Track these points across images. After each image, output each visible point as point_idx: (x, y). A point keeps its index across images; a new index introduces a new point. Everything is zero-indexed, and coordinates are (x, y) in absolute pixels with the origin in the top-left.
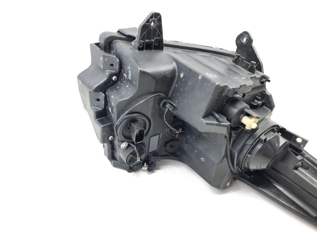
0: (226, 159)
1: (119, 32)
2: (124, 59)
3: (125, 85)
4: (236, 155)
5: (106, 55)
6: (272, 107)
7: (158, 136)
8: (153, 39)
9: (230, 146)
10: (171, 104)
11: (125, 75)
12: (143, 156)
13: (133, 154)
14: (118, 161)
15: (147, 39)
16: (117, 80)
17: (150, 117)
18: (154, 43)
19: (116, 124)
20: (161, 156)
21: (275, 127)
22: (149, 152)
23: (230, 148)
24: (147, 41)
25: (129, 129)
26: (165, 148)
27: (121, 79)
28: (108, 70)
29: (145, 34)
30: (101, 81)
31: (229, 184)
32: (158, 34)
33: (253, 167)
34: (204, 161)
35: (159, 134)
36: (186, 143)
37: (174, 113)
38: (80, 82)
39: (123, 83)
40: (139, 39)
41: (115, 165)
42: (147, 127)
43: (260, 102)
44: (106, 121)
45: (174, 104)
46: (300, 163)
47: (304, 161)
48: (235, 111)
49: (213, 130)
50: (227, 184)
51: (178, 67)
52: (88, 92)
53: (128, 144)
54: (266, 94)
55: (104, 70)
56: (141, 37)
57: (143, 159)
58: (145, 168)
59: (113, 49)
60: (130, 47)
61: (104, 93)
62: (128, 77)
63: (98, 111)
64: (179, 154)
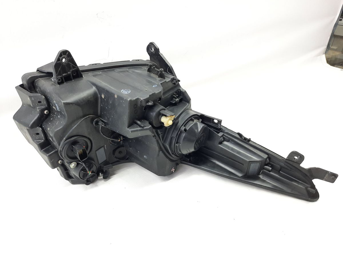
0: (161, 152)
1: (38, 70)
2: (49, 95)
3: (57, 116)
4: (168, 146)
5: (32, 95)
6: (188, 100)
7: (102, 149)
8: (69, 71)
9: (161, 141)
10: (102, 121)
11: (54, 107)
12: (94, 168)
13: (83, 169)
14: (74, 178)
15: (63, 74)
16: (49, 113)
17: (88, 136)
18: (71, 75)
19: (59, 150)
20: (112, 163)
21: (193, 117)
22: (100, 163)
23: (162, 143)
24: (64, 75)
25: (72, 151)
26: (114, 156)
27: (52, 111)
28: (38, 106)
29: (60, 71)
30: (34, 118)
31: (174, 170)
32: (73, 66)
33: (185, 152)
34: (147, 158)
35: (103, 146)
36: (130, 147)
37: (107, 127)
38: (17, 122)
39: (55, 115)
40: (56, 76)
41: (73, 183)
42: (89, 145)
43: (177, 100)
44: (51, 149)
45: (105, 120)
46: (222, 139)
47: (225, 136)
48: (153, 114)
49: (140, 134)
50: (172, 171)
51: (98, 90)
52: (26, 130)
53: (77, 163)
54: (181, 91)
55: (34, 107)
56: (57, 73)
57: (95, 171)
58: (101, 176)
59: (37, 87)
60: (51, 83)
61: (41, 127)
62: (57, 109)
63: (41, 143)
64: (128, 157)
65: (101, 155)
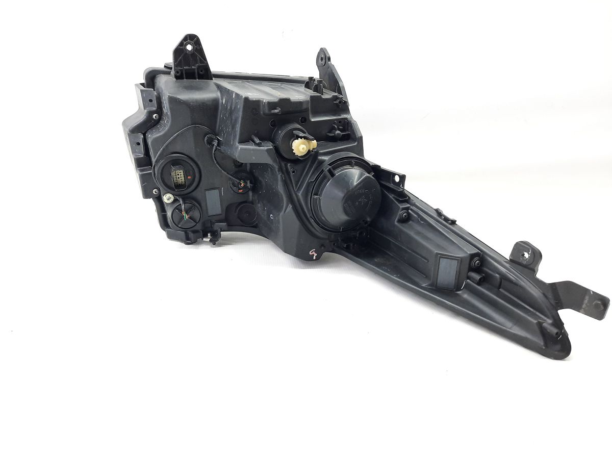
1: (165, 66)
4: (301, 198)
7: (216, 192)
8: (193, 65)
9: (293, 187)
14: (170, 228)
16: (159, 119)
17: (196, 159)
18: (196, 71)
22: (210, 216)
23: (294, 190)
24: (186, 67)
29: (181, 60)
31: (316, 254)
32: (200, 59)
34: (273, 218)
35: (219, 188)
39: (163, 121)
43: (338, 132)
45: (221, 138)
47: (411, 210)
48: (281, 133)
49: (254, 158)
50: (310, 253)
51: (221, 93)
53: (174, 197)
54: (348, 121)
56: (176, 62)
57: (197, 220)
58: (208, 238)
61: (144, 134)
63: (140, 158)
64: (257, 224)
65: (214, 202)
